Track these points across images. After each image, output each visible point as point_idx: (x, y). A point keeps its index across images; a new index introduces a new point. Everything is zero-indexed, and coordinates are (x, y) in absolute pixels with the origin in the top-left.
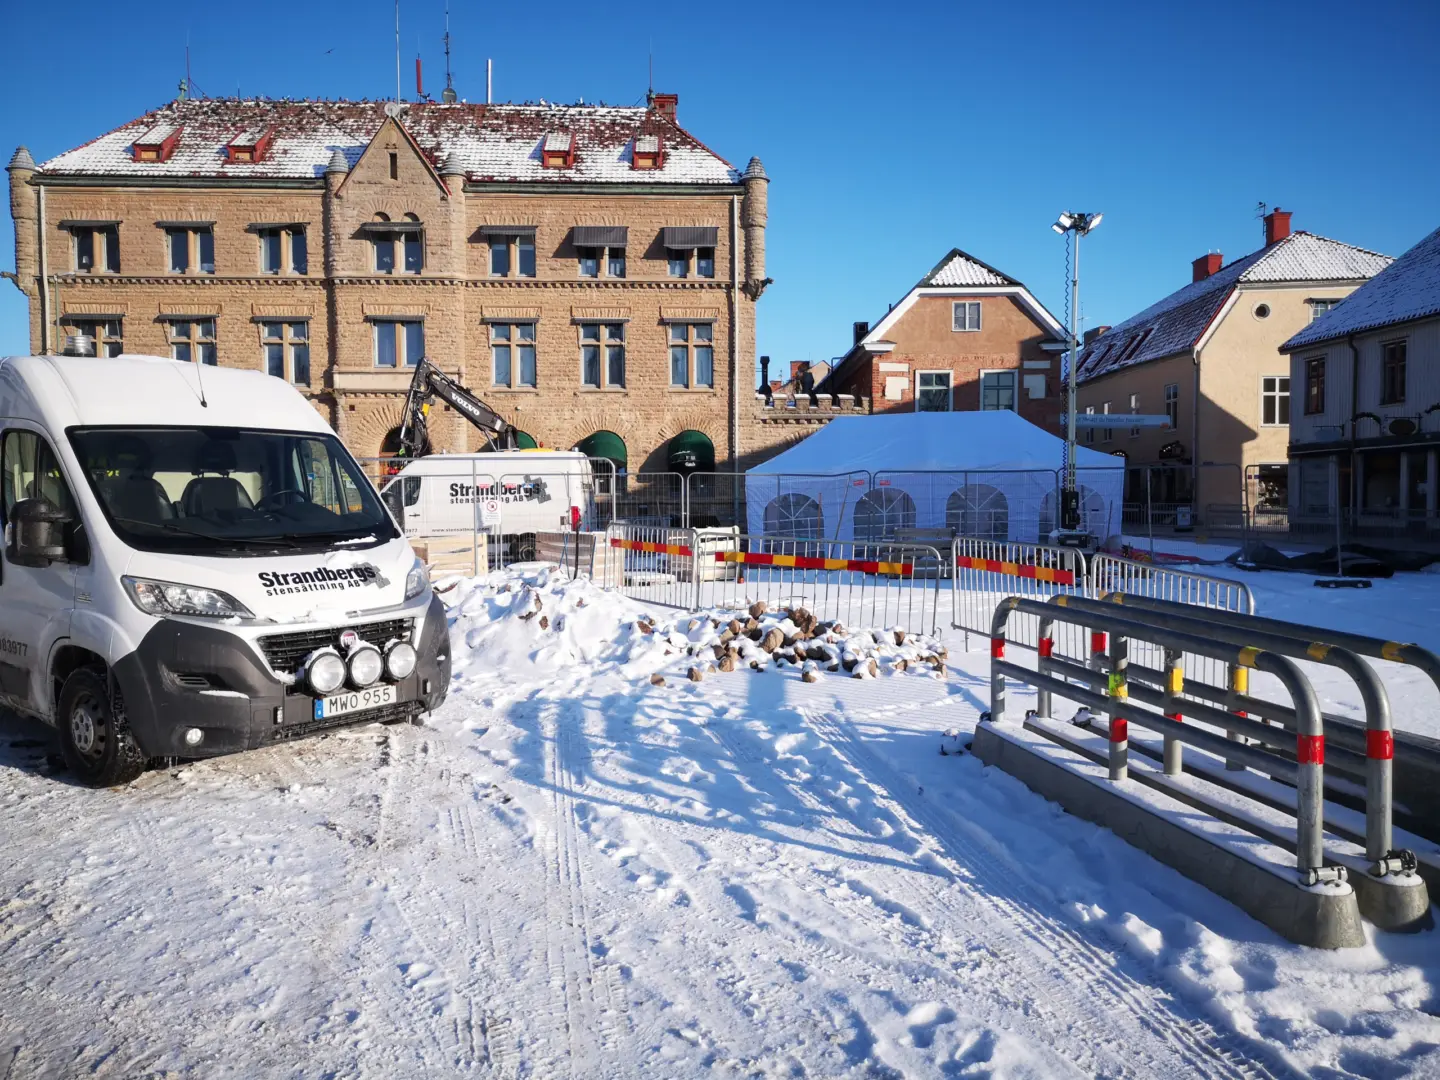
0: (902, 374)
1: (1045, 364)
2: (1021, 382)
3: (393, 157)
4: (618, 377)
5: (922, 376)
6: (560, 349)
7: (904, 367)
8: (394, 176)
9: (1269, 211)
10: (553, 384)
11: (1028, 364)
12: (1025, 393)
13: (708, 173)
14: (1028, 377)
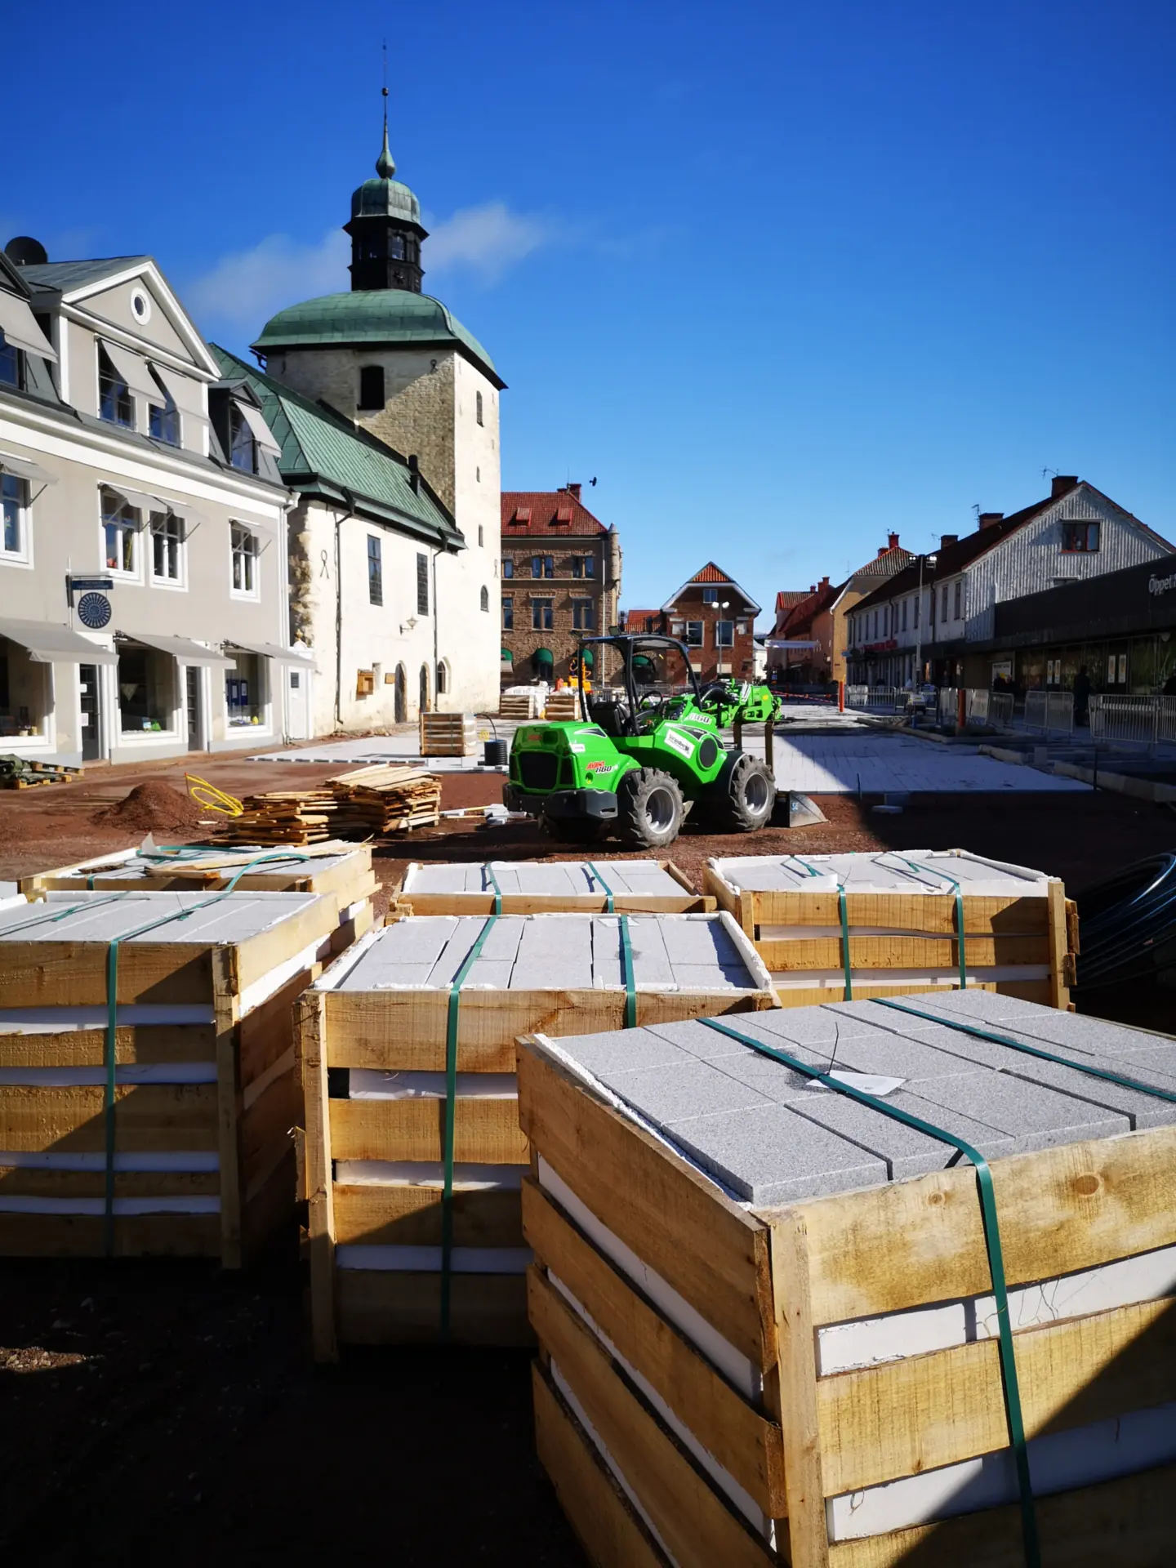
0: (680, 623)
1: (747, 618)
2: (735, 627)
4: (549, 624)
5: (690, 624)
6: (523, 611)
7: (681, 619)
10: (519, 627)
11: (739, 618)
12: (737, 632)
13: (591, 530)
14: (738, 624)
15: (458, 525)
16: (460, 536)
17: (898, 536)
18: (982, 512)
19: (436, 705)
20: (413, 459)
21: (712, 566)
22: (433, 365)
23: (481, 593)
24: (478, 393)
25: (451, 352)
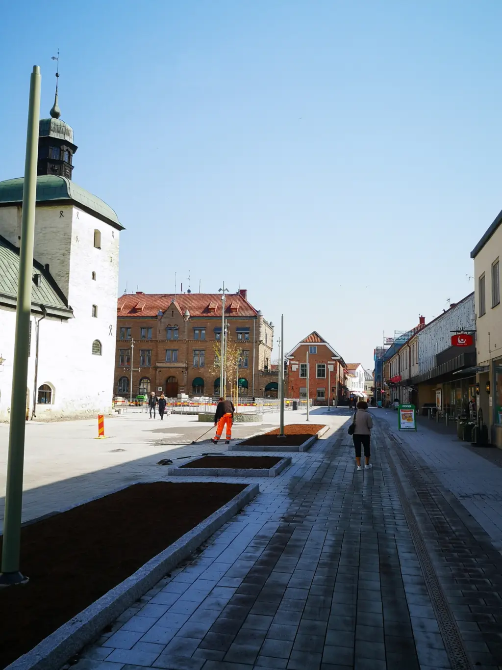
0: (296, 364)
1: (334, 362)
2: (327, 367)
3: (173, 311)
5: (301, 365)
6: (211, 357)
7: (297, 363)
8: (172, 316)
9: (420, 316)
10: (209, 366)
11: (329, 362)
12: (328, 369)
14: (329, 366)
15: (69, 304)
16: (70, 310)
17: (424, 318)
18: (451, 303)
19: (34, 411)
20: (47, 266)
21: (315, 333)
22: (61, 214)
23: (93, 344)
24: (95, 230)
25: (71, 206)
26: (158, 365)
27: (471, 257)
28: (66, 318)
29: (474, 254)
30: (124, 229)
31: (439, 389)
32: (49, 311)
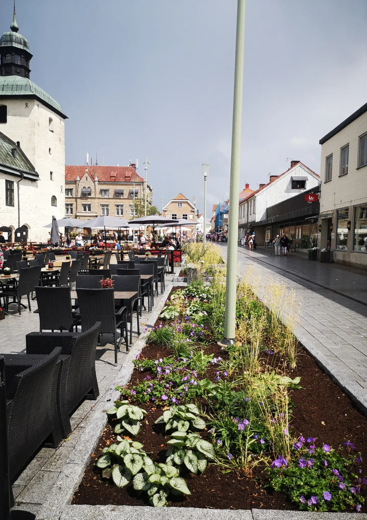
1: (193, 213)
3: (87, 178)
4: (122, 214)
5: (172, 215)
6: (113, 209)
7: (170, 213)
8: (87, 181)
10: (112, 215)
11: (190, 213)
12: (189, 218)
13: (137, 180)
14: (190, 216)
15: (36, 171)
16: (37, 175)
18: (271, 175)
20: (18, 143)
21: (181, 194)
22: (27, 106)
23: (52, 198)
24: (50, 118)
25: (34, 100)
26: (77, 214)
27: (320, 144)
28: (35, 180)
29: (322, 142)
30: (68, 118)
31: (269, 229)
32: (25, 175)
